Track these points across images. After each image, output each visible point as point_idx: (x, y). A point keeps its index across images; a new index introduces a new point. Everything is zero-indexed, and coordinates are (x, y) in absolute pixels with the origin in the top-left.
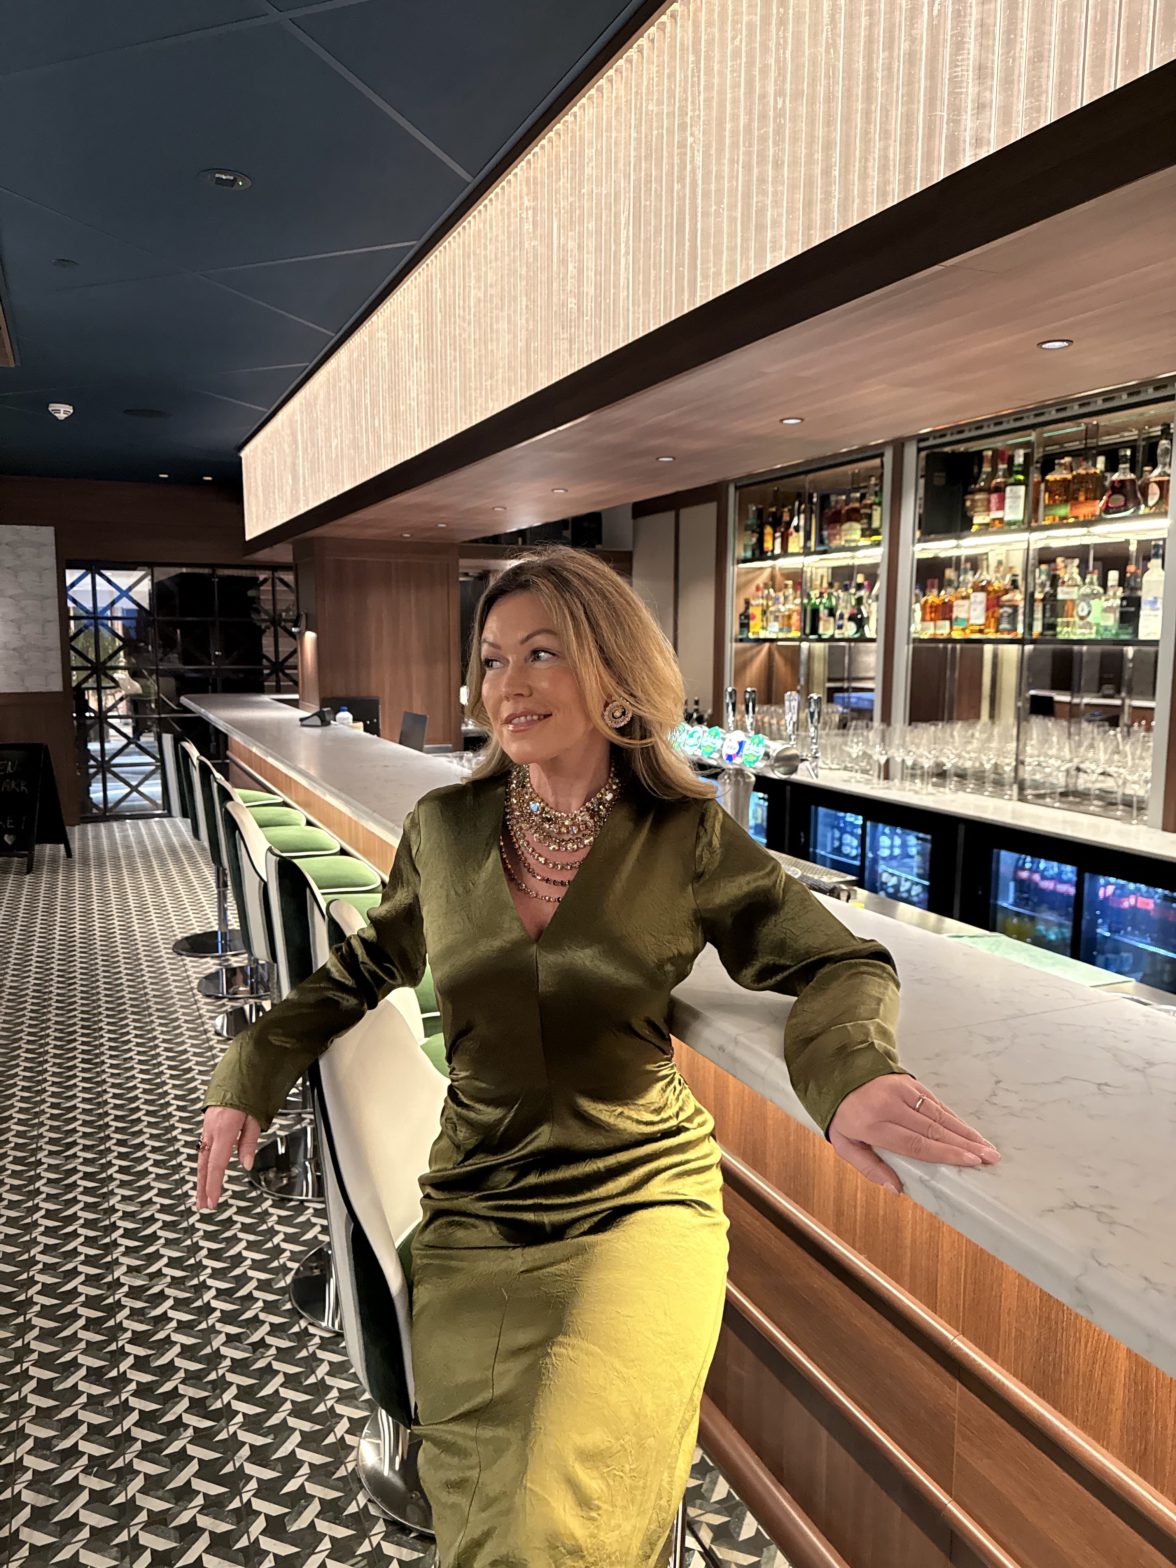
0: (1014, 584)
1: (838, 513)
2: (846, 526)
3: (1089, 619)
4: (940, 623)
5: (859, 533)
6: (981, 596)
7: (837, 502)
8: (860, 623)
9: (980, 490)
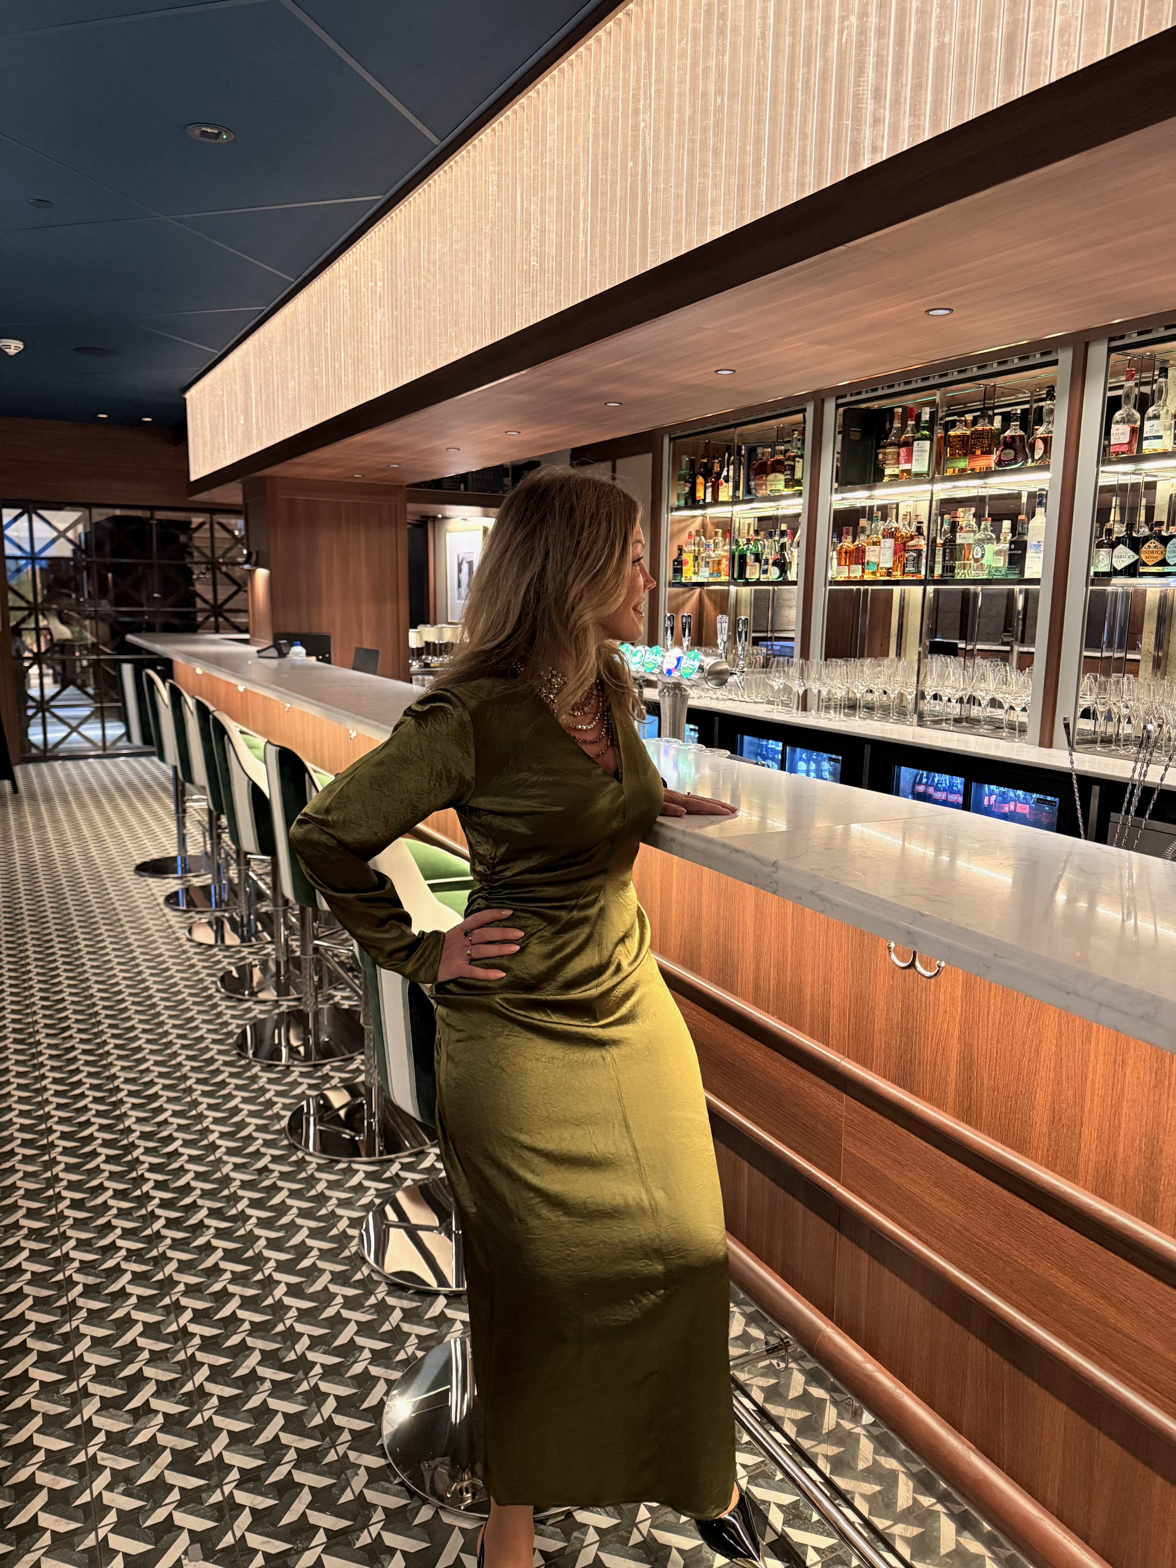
0: (919, 530)
1: (764, 465)
2: (771, 477)
3: (983, 561)
4: (853, 567)
5: (783, 483)
6: (890, 542)
7: (763, 454)
8: (782, 565)
9: (891, 444)
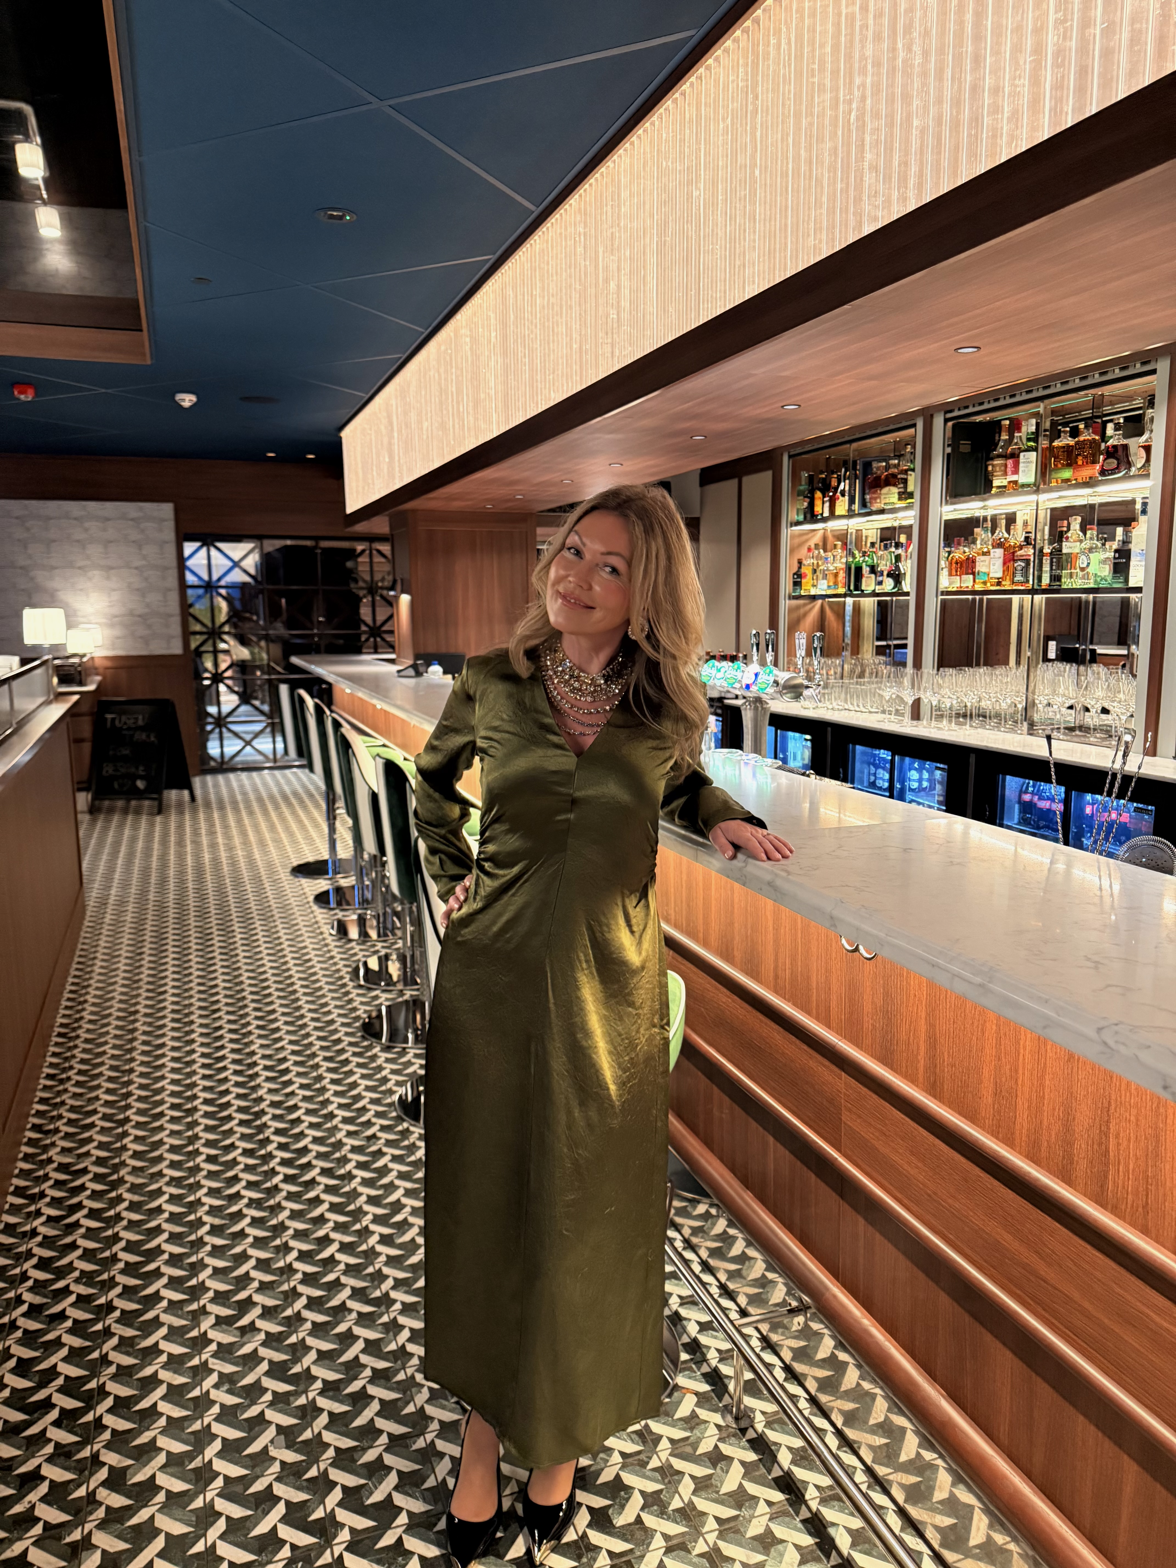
0: (1026, 540)
1: (878, 478)
2: (885, 490)
3: (1089, 570)
4: (965, 576)
5: (896, 496)
6: (999, 552)
7: (878, 468)
8: (898, 578)
9: (999, 456)
